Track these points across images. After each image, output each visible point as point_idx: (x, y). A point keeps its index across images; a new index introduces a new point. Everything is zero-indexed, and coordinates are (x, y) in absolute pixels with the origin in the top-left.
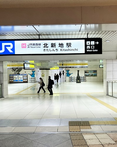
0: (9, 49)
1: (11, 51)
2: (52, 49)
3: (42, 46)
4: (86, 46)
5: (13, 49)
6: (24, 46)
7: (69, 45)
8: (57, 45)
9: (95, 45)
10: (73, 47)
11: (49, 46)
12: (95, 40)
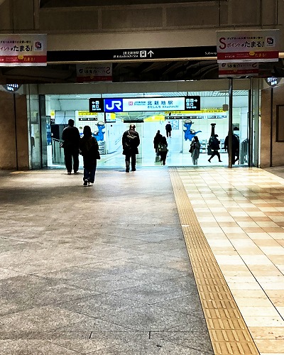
0: (118, 106)
1: (120, 109)
2: (155, 106)
3: (147, 103)
4: (186, 103)
5: (122, 107)
6: (131, 104)
7: (170, 103)
8: (160, 103)
9: (194, 103)
10: (174, 104)
11: (153, 103)
12: (194, 97)
